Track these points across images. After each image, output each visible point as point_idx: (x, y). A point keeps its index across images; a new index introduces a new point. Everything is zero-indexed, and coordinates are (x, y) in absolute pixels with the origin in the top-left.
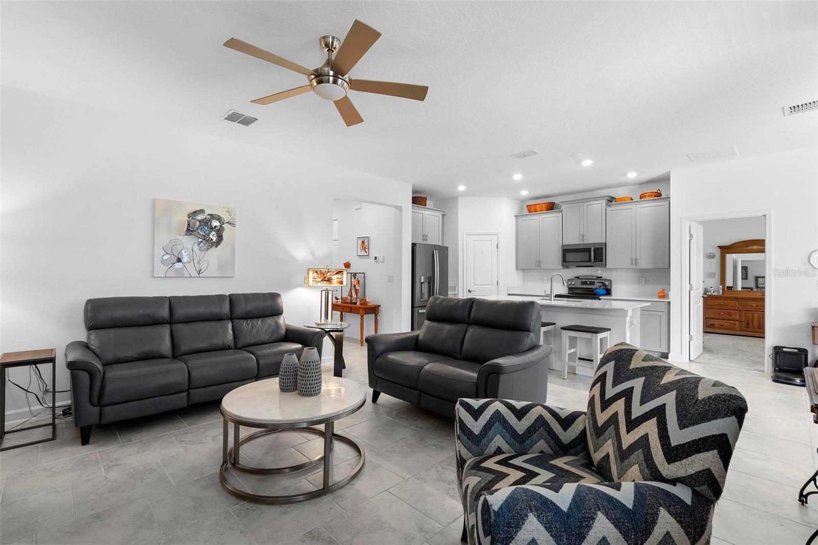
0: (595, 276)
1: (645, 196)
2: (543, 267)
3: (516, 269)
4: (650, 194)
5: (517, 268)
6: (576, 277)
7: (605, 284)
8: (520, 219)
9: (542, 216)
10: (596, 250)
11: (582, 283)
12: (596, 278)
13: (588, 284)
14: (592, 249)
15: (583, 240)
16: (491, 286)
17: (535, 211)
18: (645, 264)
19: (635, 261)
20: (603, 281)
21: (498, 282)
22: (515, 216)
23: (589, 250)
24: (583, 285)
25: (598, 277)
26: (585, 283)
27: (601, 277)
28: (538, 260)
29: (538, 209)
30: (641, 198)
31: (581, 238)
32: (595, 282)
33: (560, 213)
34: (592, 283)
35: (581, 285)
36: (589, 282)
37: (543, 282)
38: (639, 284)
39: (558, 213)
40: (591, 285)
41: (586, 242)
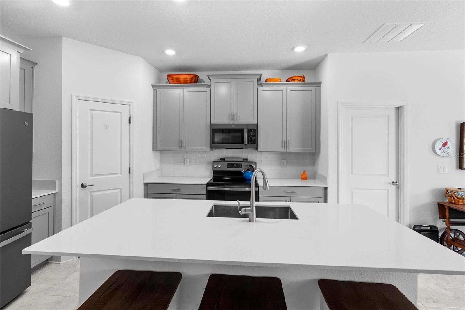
0: (242, 158)
1: (295, 80)
2: (188, 148)
3: (153, 150)
4: (299, 78)
5: (155, 149)
6: (221, 159)
7: (253, 167)
8: (159, 90)
9: (186, 90)
10: (249, 131)
11: (229, 166)
13: (235, 167)
14: (246, 130)
15: (234, 119)
16: (120, 175)
17: (179, 82)
18: (294, 147)
19: (285, 144)
20: (249, 164)
21: (130, 168)
22: (153, 86)
23: (241, 131)
24: (229, 167)
25: (244, 159)
28: (181, 139)
29: (182, 81)
30: (289, 81)
31: (232, 117)
32: (241, 164)
33: (207, 88)
34: (239, 166)
35: (228, 167)
36: (235, 165)
37: (184, 164)
38: (281, 166)
39: (205, 87)
40: (238, 168)
41: (236, 122)
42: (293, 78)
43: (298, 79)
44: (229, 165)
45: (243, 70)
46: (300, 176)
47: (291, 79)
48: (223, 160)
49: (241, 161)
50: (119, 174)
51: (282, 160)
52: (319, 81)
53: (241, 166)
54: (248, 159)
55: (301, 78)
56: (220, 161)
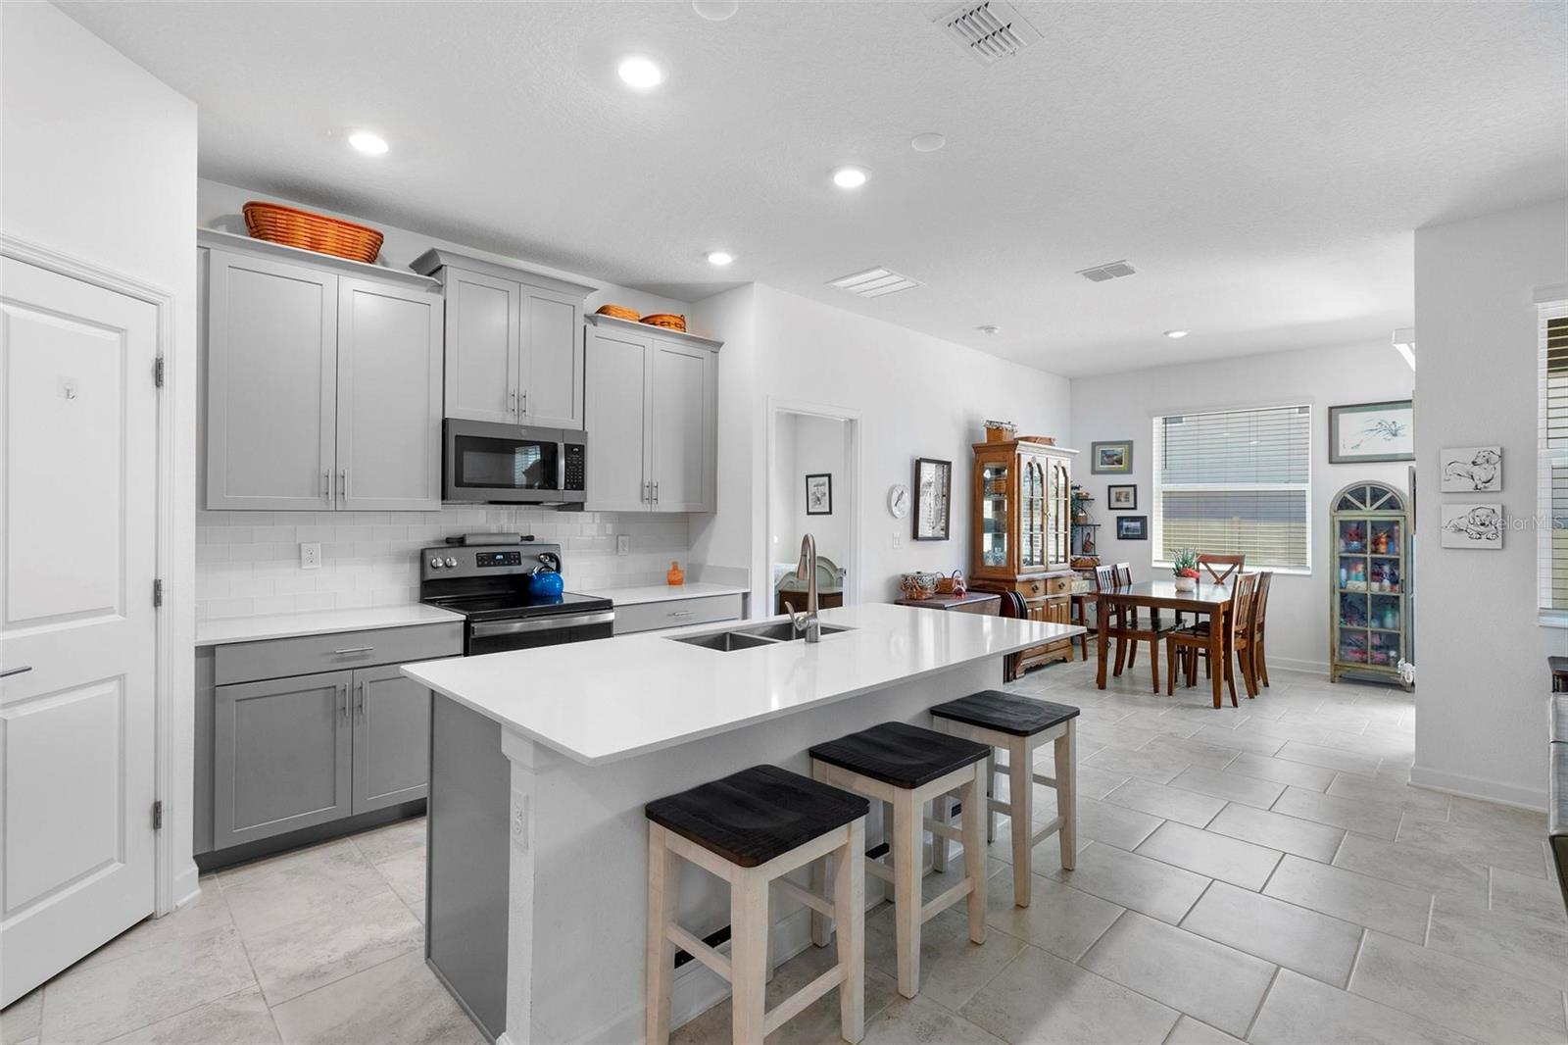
0: (516, 534)
2: (353, 500)
3: (197, 507)
4: (672, 319)
5: (200, 501)
6: (448, 540)
8: (221, 258)
9: (350, 281)
11: (481, 561)
12: (518, 539)
13: (500, 563)
14: (561, 447)
15: (516, 411)
16: (117, 618)
17: (315, 245)
18: (668, 501)
19: (649, 491)
20: (544, 550)
21: (157, 585)
23: (549, 448)
24: (483, 565)
25: (522, 538)
26: (484, 560)
27: (530, 538)
28: (327, 466)
29: (330, 241)
30: (654, 324)
31: (512, 403)
32: (519, 553)
33: (429, 294)
34: (513, 558)
35: (479, 566)
36: (502, 557)
37: (300, 563)
38: (617, 551)
39: (425, 289)
40: (511, 564)
41: (526, 422)
42: (666, 319)
43: (676, 324)
44: (482, 557)
45: (517, 257)
46: (665, 575)
47: (659, 321)
48: (459, 542)
49: (517, 545)
50: (114, 612)
51: (620, 538)
52: (720, 340)
53: (519, 559)
54: (536, 537)
55: (678, 321)
56: (445, 545)
